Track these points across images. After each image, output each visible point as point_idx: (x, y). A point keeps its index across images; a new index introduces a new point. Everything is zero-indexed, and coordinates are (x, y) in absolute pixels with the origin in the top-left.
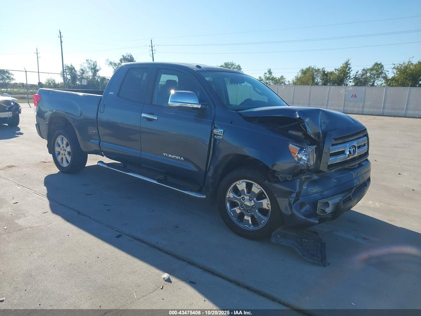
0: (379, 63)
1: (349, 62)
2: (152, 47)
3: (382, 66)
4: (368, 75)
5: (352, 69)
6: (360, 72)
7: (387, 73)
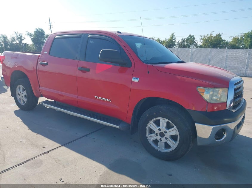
0: (192, 35)
1: (174, 35)
2: (50, 23)
3: (194, 38)
4: (185, 43)
5: (176, 39)
6: (180, 41)
7: (197, 42)
